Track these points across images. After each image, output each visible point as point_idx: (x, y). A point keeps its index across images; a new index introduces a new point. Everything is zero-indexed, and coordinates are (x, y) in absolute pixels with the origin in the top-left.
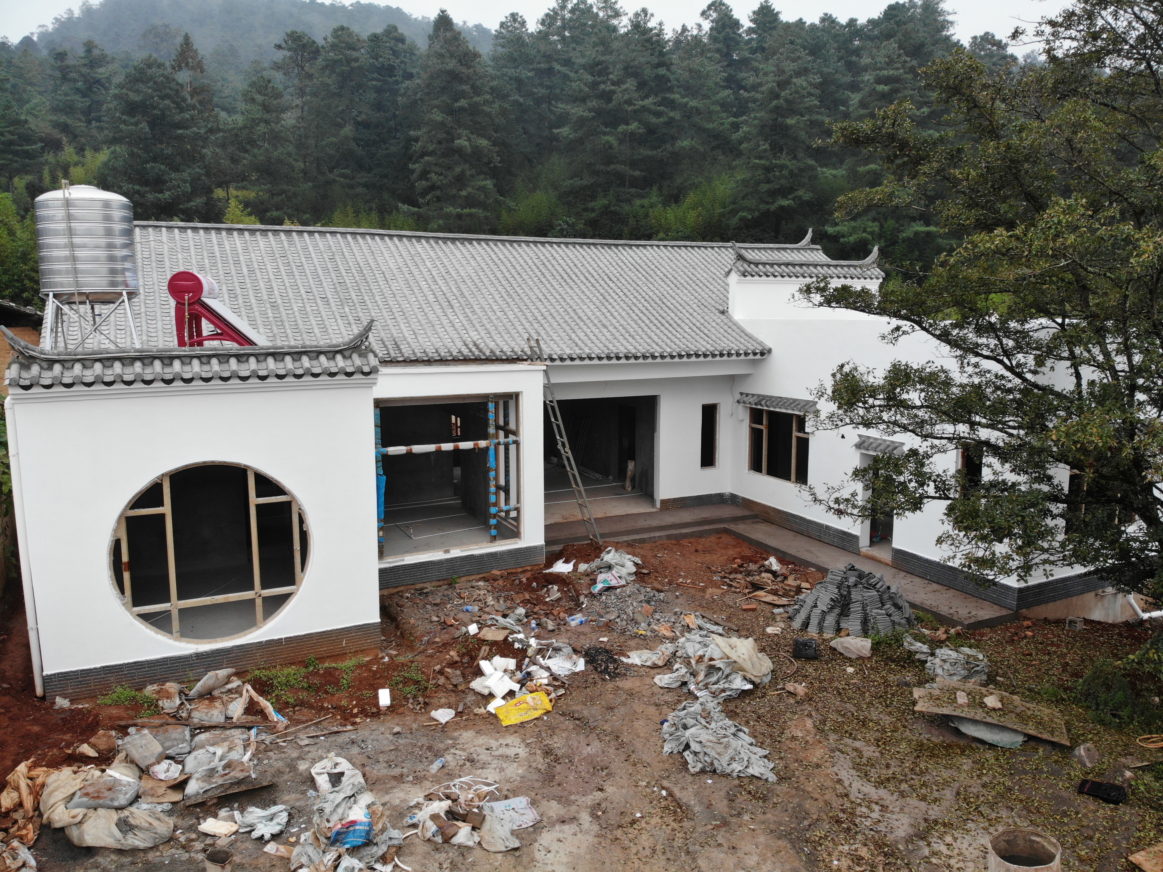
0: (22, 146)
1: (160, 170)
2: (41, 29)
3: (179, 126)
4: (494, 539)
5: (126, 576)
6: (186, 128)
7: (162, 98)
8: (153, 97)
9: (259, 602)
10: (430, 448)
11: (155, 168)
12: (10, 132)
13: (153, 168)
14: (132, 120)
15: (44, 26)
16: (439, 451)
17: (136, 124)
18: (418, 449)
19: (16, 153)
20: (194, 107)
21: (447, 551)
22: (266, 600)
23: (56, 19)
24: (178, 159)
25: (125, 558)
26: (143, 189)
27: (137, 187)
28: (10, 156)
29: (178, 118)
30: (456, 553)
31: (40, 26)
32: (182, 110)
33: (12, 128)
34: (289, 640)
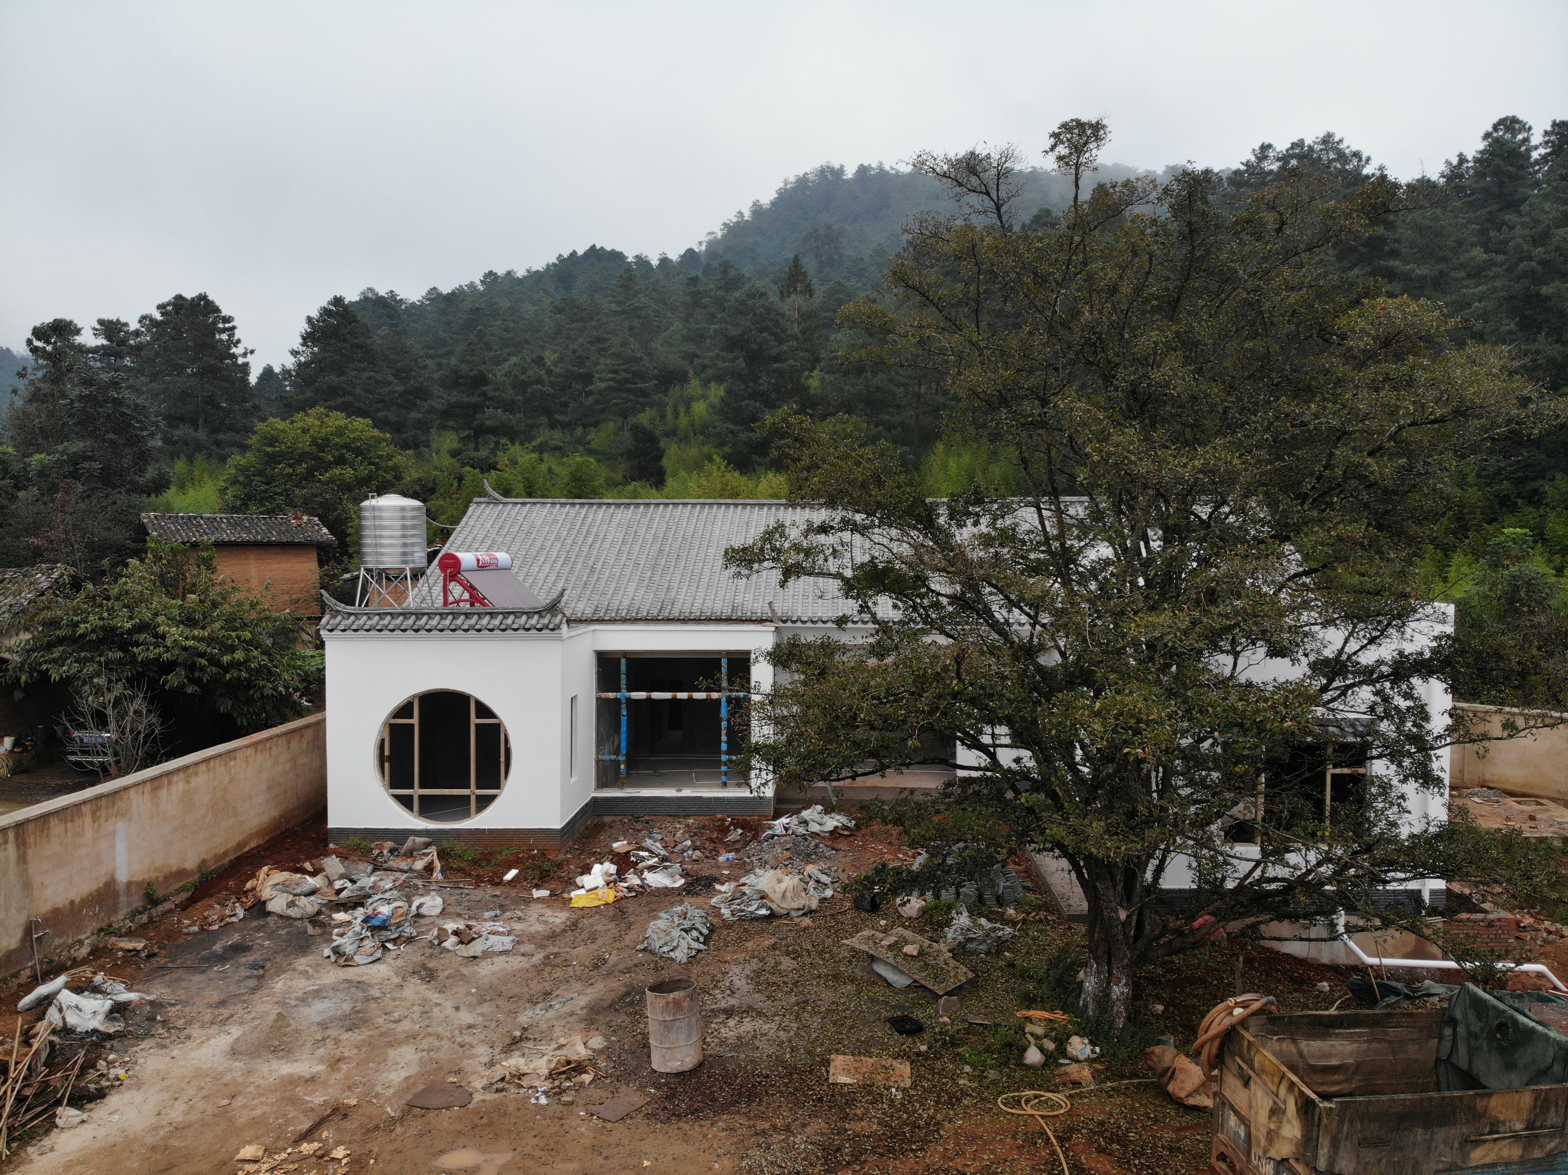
0: (636, 384)
1: (755, 407)
2: (710, 237)
3: (778, 359)
4: (725, 785)
5: (387, 765)
6: (783, 361)
7: (761, 331)
8: (750, 330)
9: (473, 798)
10: (668, 695)
11: (750, 405)
12: (625, 370)
13: (748, 405)
14: (731, 356)
15: (712, 233)
16: (674, 700)
17: (734, 360)
18: (656, 695)
19: (631, 391)
20: (795, 338)
21: (679, 790)
22: (479, 797)
23: (725, 224)
24: (774, 395)
25: (387, 753)
26: (736, 428)
27: (731, 426)
28: (625, 395)
29: (774, 351)
30: (687, 793)
31: (709, 234)
32: (781, 342)
33: (627, 366)
34: (492, 831)
